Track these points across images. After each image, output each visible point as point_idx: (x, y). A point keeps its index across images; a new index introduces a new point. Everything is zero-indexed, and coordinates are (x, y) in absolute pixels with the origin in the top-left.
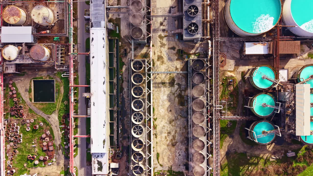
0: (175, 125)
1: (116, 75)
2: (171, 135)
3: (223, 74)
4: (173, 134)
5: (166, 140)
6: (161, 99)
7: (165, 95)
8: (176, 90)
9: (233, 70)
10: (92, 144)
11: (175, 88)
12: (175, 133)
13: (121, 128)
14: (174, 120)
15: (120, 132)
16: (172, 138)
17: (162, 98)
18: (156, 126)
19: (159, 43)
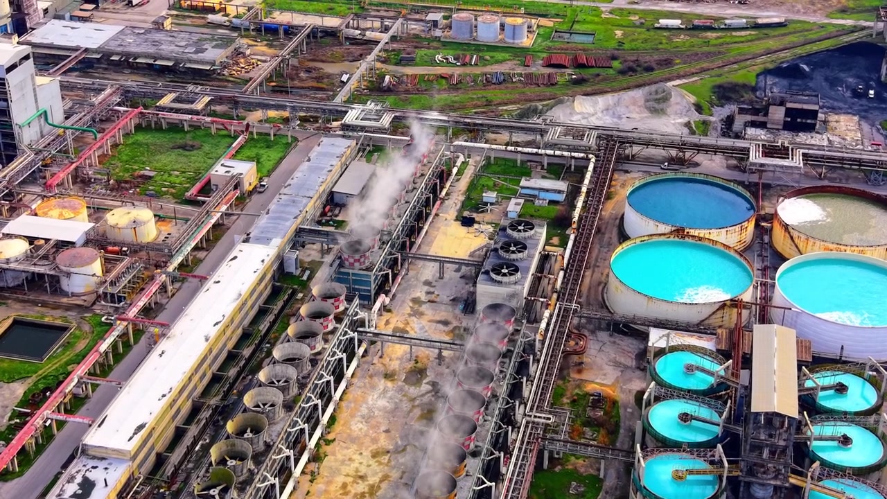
0: (388, 462)
1: (256, 342)
2: (366, 483)
3: (579, 386)
4: (371, 482)
5: (341, 492)
6: (367, 403)
7: (385, 397)
8: (421, 393)
9: (610, 383)
10: (99, 426)
11: (422, 388)
12: (381, 481)
13: (207, 441)
14: (388, 452)
15: (197, 448)
16: (366, 490)
17: (370, 403)
18: (323, 456)
19: (409, 309)
